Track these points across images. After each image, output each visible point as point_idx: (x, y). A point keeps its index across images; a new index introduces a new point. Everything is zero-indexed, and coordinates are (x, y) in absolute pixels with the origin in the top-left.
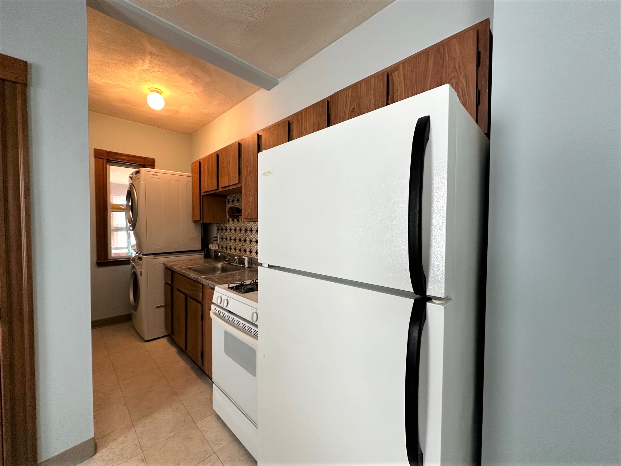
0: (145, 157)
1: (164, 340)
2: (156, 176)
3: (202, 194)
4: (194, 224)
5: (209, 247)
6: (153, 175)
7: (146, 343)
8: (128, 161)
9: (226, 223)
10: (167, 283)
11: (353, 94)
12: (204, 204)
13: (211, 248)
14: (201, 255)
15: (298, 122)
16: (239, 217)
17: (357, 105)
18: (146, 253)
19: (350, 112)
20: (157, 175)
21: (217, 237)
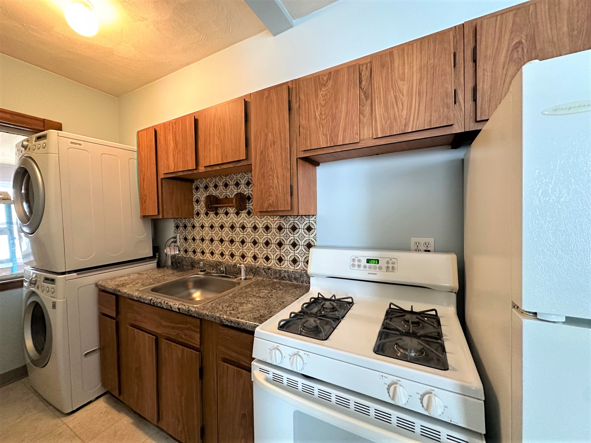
0: (44, 119)
1: (101, 404)
2: (78, 146)
3: (161, 176)
4: (141, 220)
5: (165, 252)
6: (72, 143)
7: (68, 417)
8: (12, 121)
9: (193, 218)
10: (102, 315)
11: (518, 20)
12: (164, 191)
13: (169, 253)
14: (153, 264)
15: (383, 66)
16: (219, 209)
17: (527, 36)
18: (64, 271)
19: (511, 49)
20: (80, 144)
21: (175, 238)
